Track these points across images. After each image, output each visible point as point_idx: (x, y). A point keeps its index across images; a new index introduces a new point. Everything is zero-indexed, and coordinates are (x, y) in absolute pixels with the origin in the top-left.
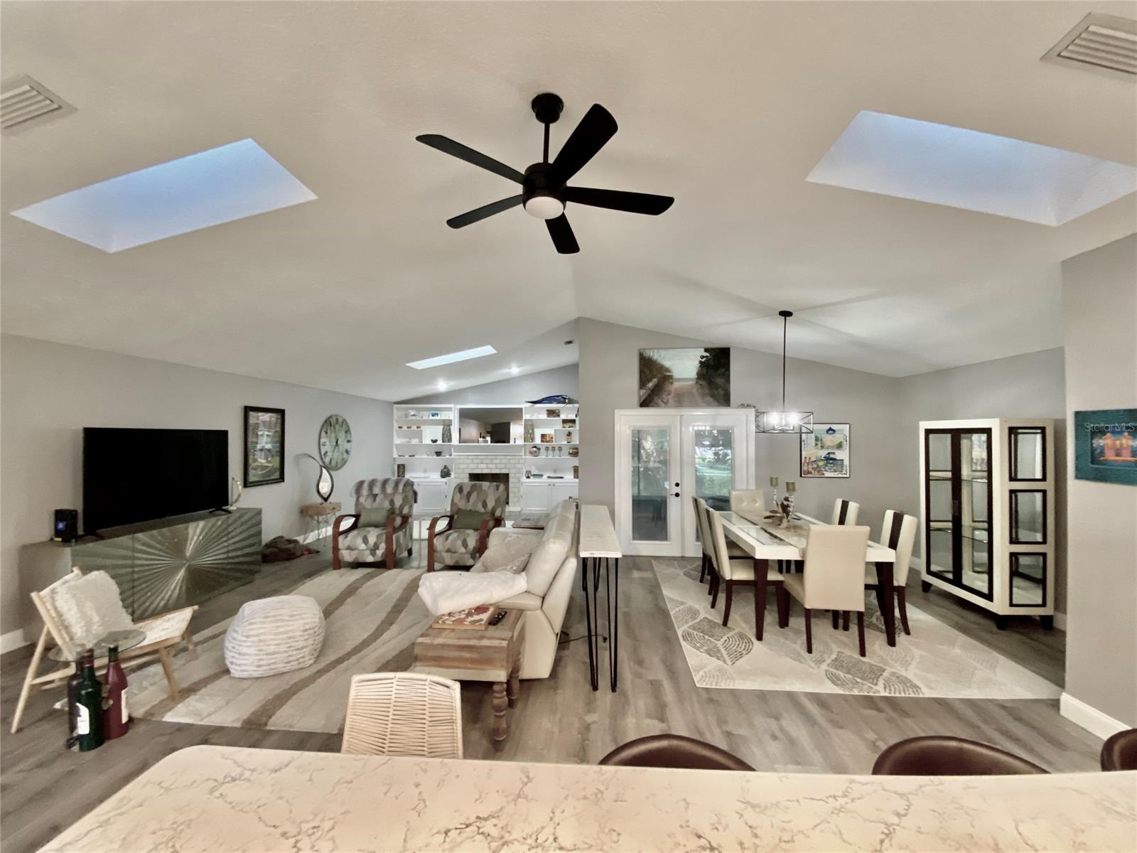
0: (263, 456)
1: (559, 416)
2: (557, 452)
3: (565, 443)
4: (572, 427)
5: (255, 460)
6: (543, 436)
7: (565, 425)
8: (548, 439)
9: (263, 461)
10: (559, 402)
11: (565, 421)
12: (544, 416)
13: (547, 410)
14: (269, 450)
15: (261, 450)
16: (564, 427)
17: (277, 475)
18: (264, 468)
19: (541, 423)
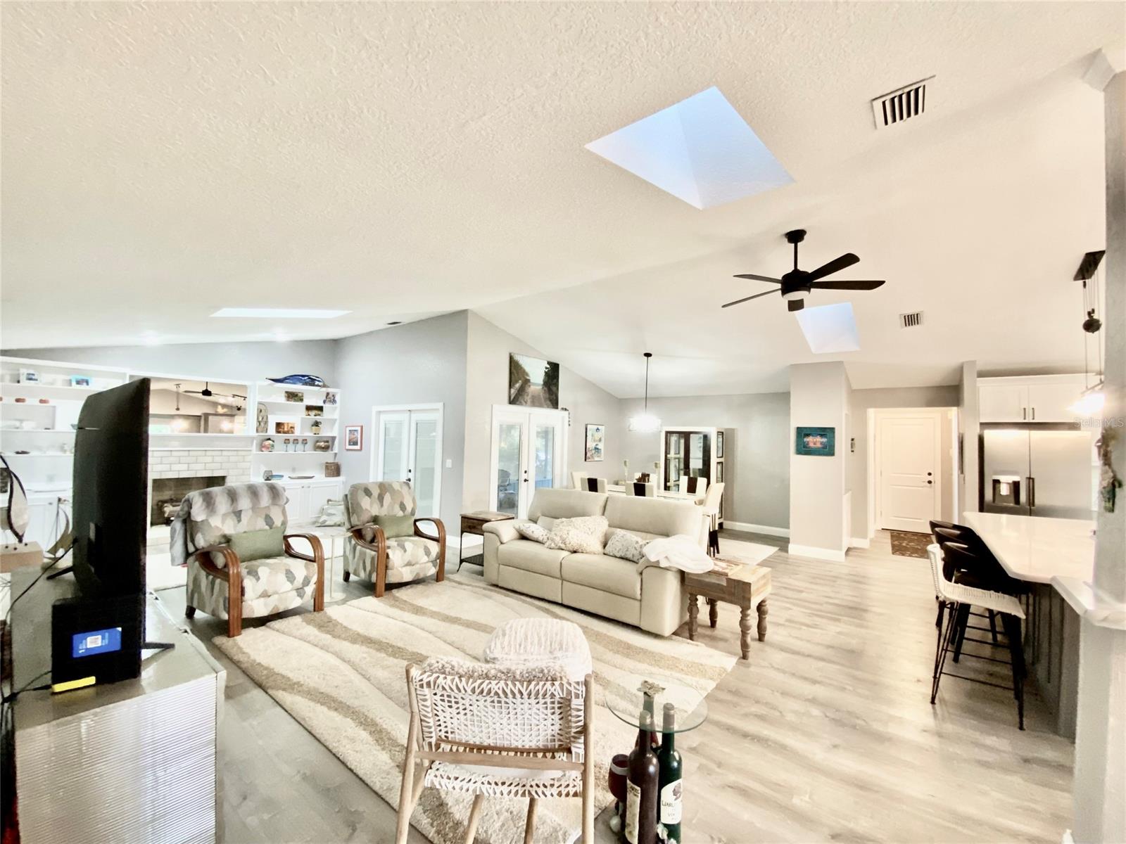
1: (302, 400)
2: (300, 446)
3: (312, 434)
4: (319, 415)
6: (279, 425)
7: (310, 413)
8: (286, 429)
10: (306, 384)
11: (309, 408)
12: (282, 399)
13: (286, 392)
16: (309, 415)
19: (277, 407)
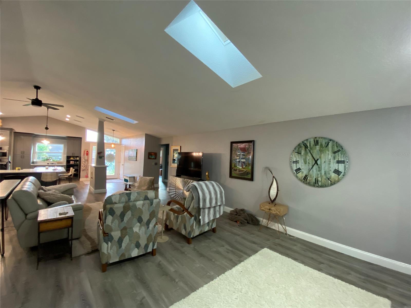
0: (240, 164)
5: (235, 166)
9: (240, 167)
14: (244, 162)
15: (239, 162)
17: (249, 176)
18: (240, 170)
